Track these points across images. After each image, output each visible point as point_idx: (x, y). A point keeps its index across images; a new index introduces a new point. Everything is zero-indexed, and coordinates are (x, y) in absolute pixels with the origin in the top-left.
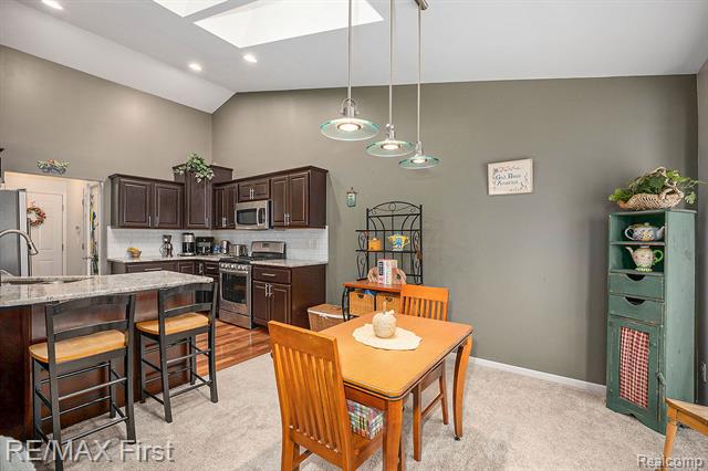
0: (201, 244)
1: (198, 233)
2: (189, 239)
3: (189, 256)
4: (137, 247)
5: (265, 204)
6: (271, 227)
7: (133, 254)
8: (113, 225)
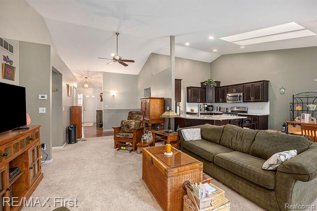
0: (209, 108)
1: (209, 104)
2: (206, 106)
3: (206, 112)
4: (193, 108)
5: (242, 94)
6: (243, 101)
7: (192, 110)
8: (188, 102)
